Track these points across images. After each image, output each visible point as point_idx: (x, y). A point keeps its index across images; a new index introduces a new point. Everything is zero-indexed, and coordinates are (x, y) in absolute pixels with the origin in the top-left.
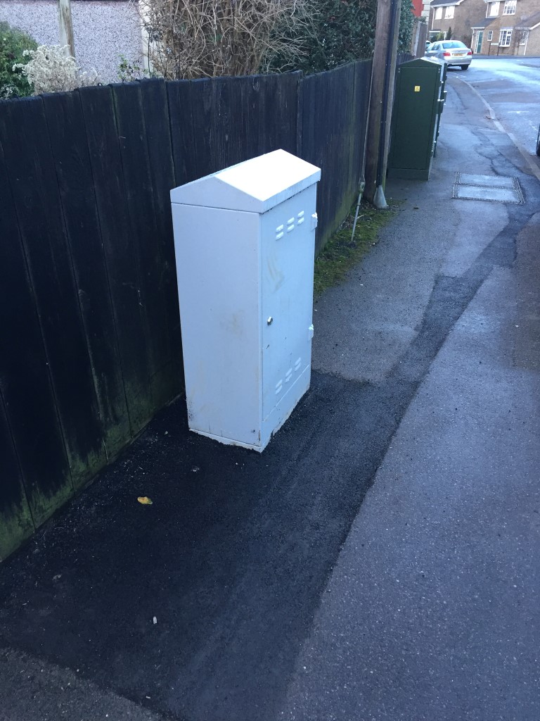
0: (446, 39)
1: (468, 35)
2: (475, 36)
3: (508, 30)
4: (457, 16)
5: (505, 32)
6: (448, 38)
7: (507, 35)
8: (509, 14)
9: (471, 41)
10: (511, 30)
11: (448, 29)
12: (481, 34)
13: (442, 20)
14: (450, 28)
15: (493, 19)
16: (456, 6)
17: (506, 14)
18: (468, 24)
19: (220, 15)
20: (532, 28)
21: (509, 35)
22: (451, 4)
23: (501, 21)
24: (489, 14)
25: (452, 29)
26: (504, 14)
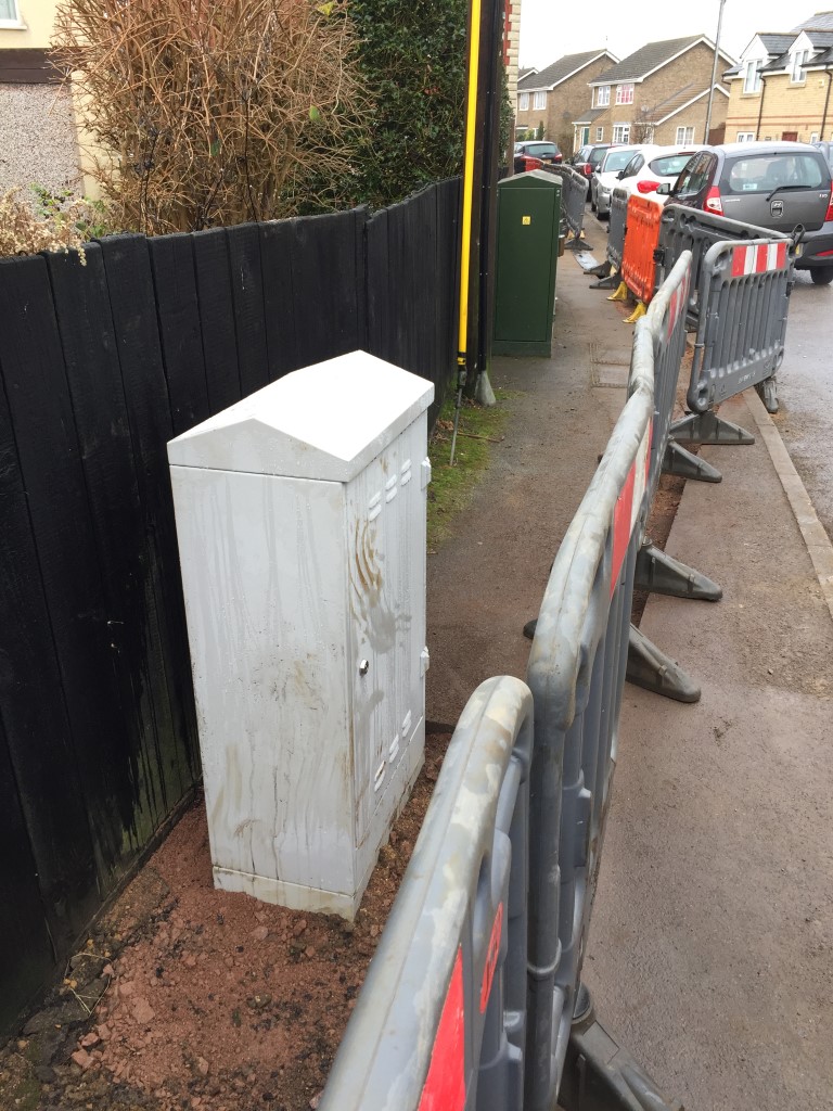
0: (537, 140)
1: (568, 132)
2: (578, 134)
3: (625, 126)
4: (551, 108)
5: (621, 129)
6: (540, 138)
7: (624, 133)
8: (625, 103)
9: (572, 142)
10: (629, 126)
11: (539, 125)
12: (587, 131)
13: (530, 112)
14: (542, 123)
15: (602, 111)
16: (548, 92)
17: (620, 103)
18: (567, 118)
19: (214, 111)
20: (658, 123)
21: (627, 133)
22: (542, 89)
23: (613, 114)
24: (595, 103)
25: (545, 124)
26: (617, 104)
